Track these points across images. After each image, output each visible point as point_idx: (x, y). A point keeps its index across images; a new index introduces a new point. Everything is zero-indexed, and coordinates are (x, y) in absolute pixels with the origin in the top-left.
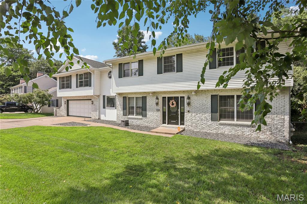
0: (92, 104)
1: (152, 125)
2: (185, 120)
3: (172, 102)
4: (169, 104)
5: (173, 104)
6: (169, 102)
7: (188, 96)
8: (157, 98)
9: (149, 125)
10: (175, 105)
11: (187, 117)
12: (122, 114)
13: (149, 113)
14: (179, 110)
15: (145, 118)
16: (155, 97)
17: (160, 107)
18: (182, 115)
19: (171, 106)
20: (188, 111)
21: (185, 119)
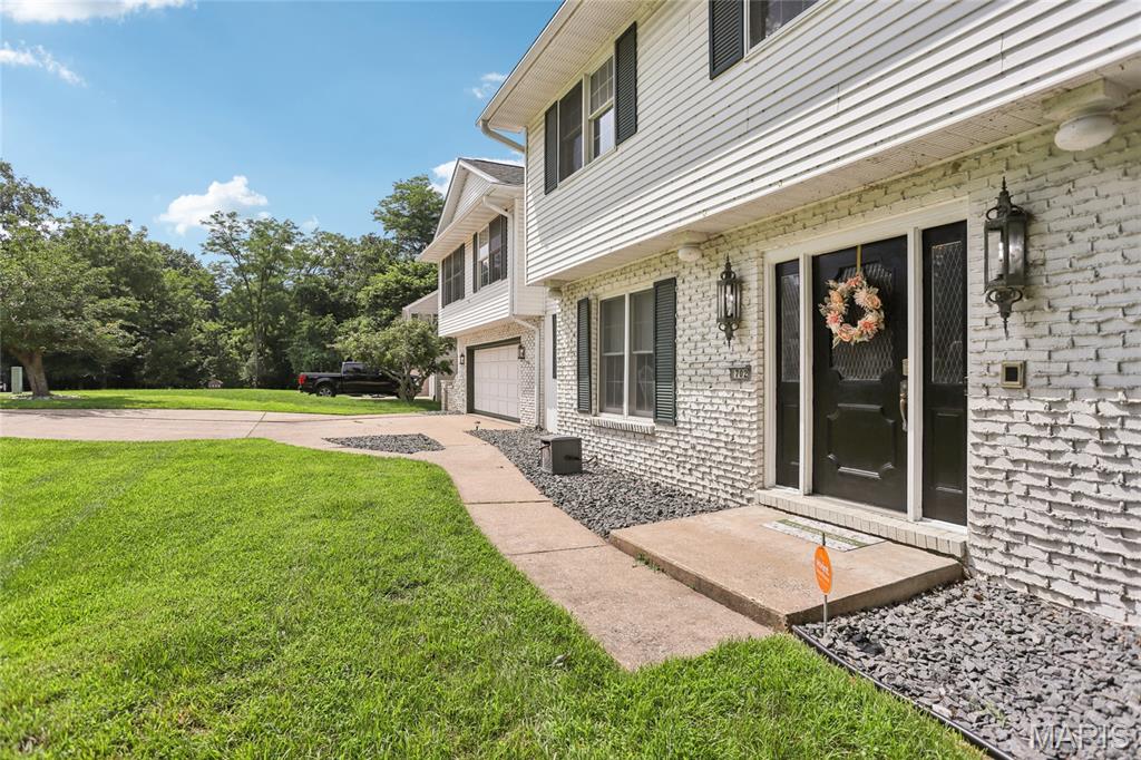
0: (522, 357)
1: (706, 483)
2: (971, 472)
3: (850, 301)
4: (824, 319)
5: (853, 314)
6: (819, 294)
7: (1005, 195)
8: (728, 272)
9: (688, 479)
10: (871, 318)
11: (988, 436)
12: (575, 406)
13: (689, 398)
14: (913, 366)
15: (670, 430)
16: (717, 274)
17: (754, 347)
18: (945, 413)
19: (834, 327)
20: (1011, 373)
21: (972, 461)
